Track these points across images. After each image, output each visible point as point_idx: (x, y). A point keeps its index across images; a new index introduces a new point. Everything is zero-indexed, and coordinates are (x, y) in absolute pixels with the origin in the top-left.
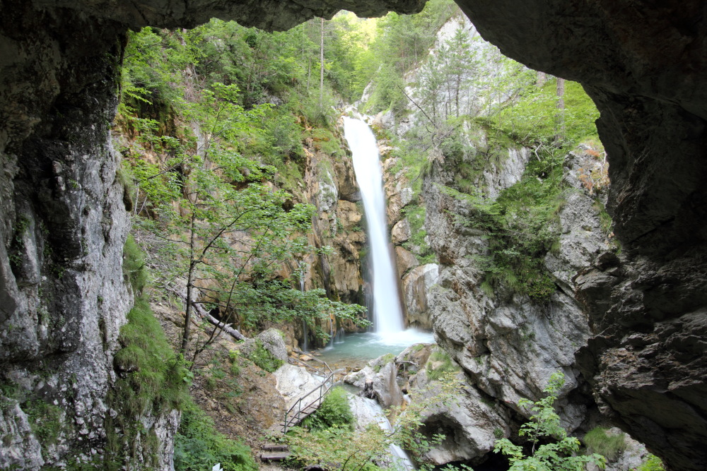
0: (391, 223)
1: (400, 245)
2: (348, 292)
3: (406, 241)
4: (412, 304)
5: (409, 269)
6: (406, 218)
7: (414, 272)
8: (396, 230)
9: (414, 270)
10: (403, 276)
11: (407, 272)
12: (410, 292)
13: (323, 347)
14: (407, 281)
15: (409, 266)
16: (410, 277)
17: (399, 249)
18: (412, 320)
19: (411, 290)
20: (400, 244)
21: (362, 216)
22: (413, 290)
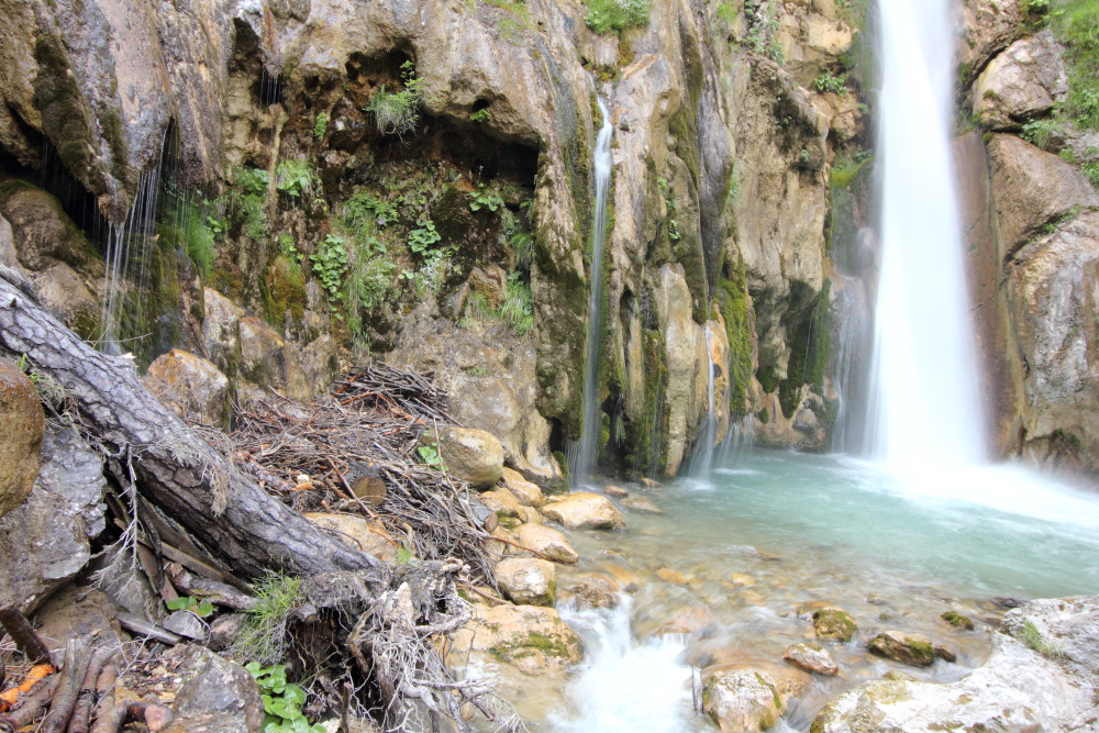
0: (971, 55)
1: (1015, 131)
2: (783, 287)
3: (1046, 114)
4: (1061, 356)
5: (1054, 219)
6: (1047, 30)
7: (1079, 232)
8: (999, 76)
9: (1078, 223)
10: (1020, 245)
11: (1042, 231)
12: (1059, 307)
13: (662, 475)
14: (1044, 264)
15: (1054, 207)
16: (1057, 247)
17: (1008, 147)
18: (1041, 427)
19: (1064, 301)
20: (1017, 124)
21: (854, 37)
22: (1074, 299)
